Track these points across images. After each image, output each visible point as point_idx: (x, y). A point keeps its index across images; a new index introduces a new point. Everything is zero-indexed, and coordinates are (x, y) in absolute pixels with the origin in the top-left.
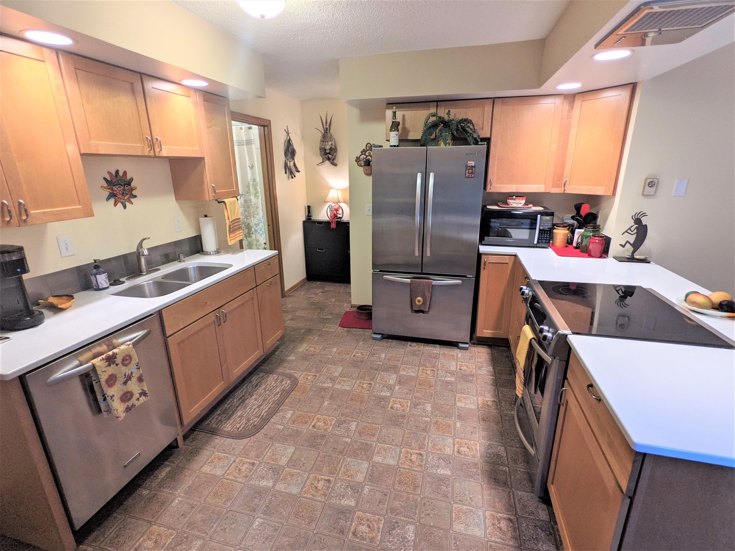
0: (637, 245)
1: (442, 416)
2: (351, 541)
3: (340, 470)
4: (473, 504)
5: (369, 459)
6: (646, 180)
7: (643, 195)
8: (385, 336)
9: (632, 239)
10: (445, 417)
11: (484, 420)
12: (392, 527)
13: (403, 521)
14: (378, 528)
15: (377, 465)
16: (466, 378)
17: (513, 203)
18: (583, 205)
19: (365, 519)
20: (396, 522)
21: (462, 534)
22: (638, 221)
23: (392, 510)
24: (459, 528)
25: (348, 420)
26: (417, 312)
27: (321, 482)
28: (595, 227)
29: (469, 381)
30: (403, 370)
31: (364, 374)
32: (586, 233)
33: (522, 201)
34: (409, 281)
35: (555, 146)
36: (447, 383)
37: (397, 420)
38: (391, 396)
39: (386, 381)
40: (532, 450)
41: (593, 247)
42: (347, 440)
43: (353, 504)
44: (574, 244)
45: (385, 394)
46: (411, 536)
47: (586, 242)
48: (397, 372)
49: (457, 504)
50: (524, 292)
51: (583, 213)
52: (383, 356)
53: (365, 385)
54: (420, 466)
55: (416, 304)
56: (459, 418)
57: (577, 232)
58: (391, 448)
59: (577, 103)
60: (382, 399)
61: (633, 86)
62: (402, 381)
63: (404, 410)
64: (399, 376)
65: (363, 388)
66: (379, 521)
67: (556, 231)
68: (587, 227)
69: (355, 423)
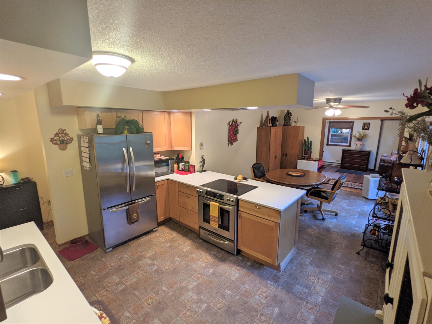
0: (203, 166)
1: (186, 258)
2: (222, 311)
3: (186, 303)
4: (227, 270)
5: (188, 290)
6: (200, 144)
7: (200, 149)
8: (113, 247)
9: (202, 164)
10: (187, 257)
11: (198, 249)
12: (223, 296)
13: (223, 292)
14: (221, 300)
15: (193, 289)
16: (173, 240)
17: (157, 156)
18: (180, 154)
19: (215, 303)
20: (222, 294)
21: (236, 279)
22: (203, 158)
23: (217, 293)
24: (233, 278)
25: (158, 289)
26: (133, 223)
27: (187, 313)
28: (188, 162)
29: (175, 241)
30: (146, 255)
31: (131, 269)
32: (186, 165)
33: (160, 156)
34: (127, 207)
35: (167, 132)
36: (170, 247)
37: (175, 272)
38: (158, 266)
39: (146, 264)
40: (227, 242)
41: (191, 169)
42: (171, 294)
43: (206, 305)
44: (180, 169)
45: (155, 268)
46: (229, 292)
47: (187, 168)
48: (145, 257)
49: (225, 274)
50: (199, 191)
51: (180, 157)
52: (126, 256)
53: (141, 272)
54: (204, 276)
55: (134, 218)
56: (191, 254)
57: (181, 164)
58: (188, 281)
59: (172, 115)
60: (157, 271)
61: (191, 113)
62: (153, 258)
63: (172, 267)
64: (149, 258)
65: (142, 274)
66: (219, 299)
67: (174, 166)
68: (185, 162)
69: (163, 287)
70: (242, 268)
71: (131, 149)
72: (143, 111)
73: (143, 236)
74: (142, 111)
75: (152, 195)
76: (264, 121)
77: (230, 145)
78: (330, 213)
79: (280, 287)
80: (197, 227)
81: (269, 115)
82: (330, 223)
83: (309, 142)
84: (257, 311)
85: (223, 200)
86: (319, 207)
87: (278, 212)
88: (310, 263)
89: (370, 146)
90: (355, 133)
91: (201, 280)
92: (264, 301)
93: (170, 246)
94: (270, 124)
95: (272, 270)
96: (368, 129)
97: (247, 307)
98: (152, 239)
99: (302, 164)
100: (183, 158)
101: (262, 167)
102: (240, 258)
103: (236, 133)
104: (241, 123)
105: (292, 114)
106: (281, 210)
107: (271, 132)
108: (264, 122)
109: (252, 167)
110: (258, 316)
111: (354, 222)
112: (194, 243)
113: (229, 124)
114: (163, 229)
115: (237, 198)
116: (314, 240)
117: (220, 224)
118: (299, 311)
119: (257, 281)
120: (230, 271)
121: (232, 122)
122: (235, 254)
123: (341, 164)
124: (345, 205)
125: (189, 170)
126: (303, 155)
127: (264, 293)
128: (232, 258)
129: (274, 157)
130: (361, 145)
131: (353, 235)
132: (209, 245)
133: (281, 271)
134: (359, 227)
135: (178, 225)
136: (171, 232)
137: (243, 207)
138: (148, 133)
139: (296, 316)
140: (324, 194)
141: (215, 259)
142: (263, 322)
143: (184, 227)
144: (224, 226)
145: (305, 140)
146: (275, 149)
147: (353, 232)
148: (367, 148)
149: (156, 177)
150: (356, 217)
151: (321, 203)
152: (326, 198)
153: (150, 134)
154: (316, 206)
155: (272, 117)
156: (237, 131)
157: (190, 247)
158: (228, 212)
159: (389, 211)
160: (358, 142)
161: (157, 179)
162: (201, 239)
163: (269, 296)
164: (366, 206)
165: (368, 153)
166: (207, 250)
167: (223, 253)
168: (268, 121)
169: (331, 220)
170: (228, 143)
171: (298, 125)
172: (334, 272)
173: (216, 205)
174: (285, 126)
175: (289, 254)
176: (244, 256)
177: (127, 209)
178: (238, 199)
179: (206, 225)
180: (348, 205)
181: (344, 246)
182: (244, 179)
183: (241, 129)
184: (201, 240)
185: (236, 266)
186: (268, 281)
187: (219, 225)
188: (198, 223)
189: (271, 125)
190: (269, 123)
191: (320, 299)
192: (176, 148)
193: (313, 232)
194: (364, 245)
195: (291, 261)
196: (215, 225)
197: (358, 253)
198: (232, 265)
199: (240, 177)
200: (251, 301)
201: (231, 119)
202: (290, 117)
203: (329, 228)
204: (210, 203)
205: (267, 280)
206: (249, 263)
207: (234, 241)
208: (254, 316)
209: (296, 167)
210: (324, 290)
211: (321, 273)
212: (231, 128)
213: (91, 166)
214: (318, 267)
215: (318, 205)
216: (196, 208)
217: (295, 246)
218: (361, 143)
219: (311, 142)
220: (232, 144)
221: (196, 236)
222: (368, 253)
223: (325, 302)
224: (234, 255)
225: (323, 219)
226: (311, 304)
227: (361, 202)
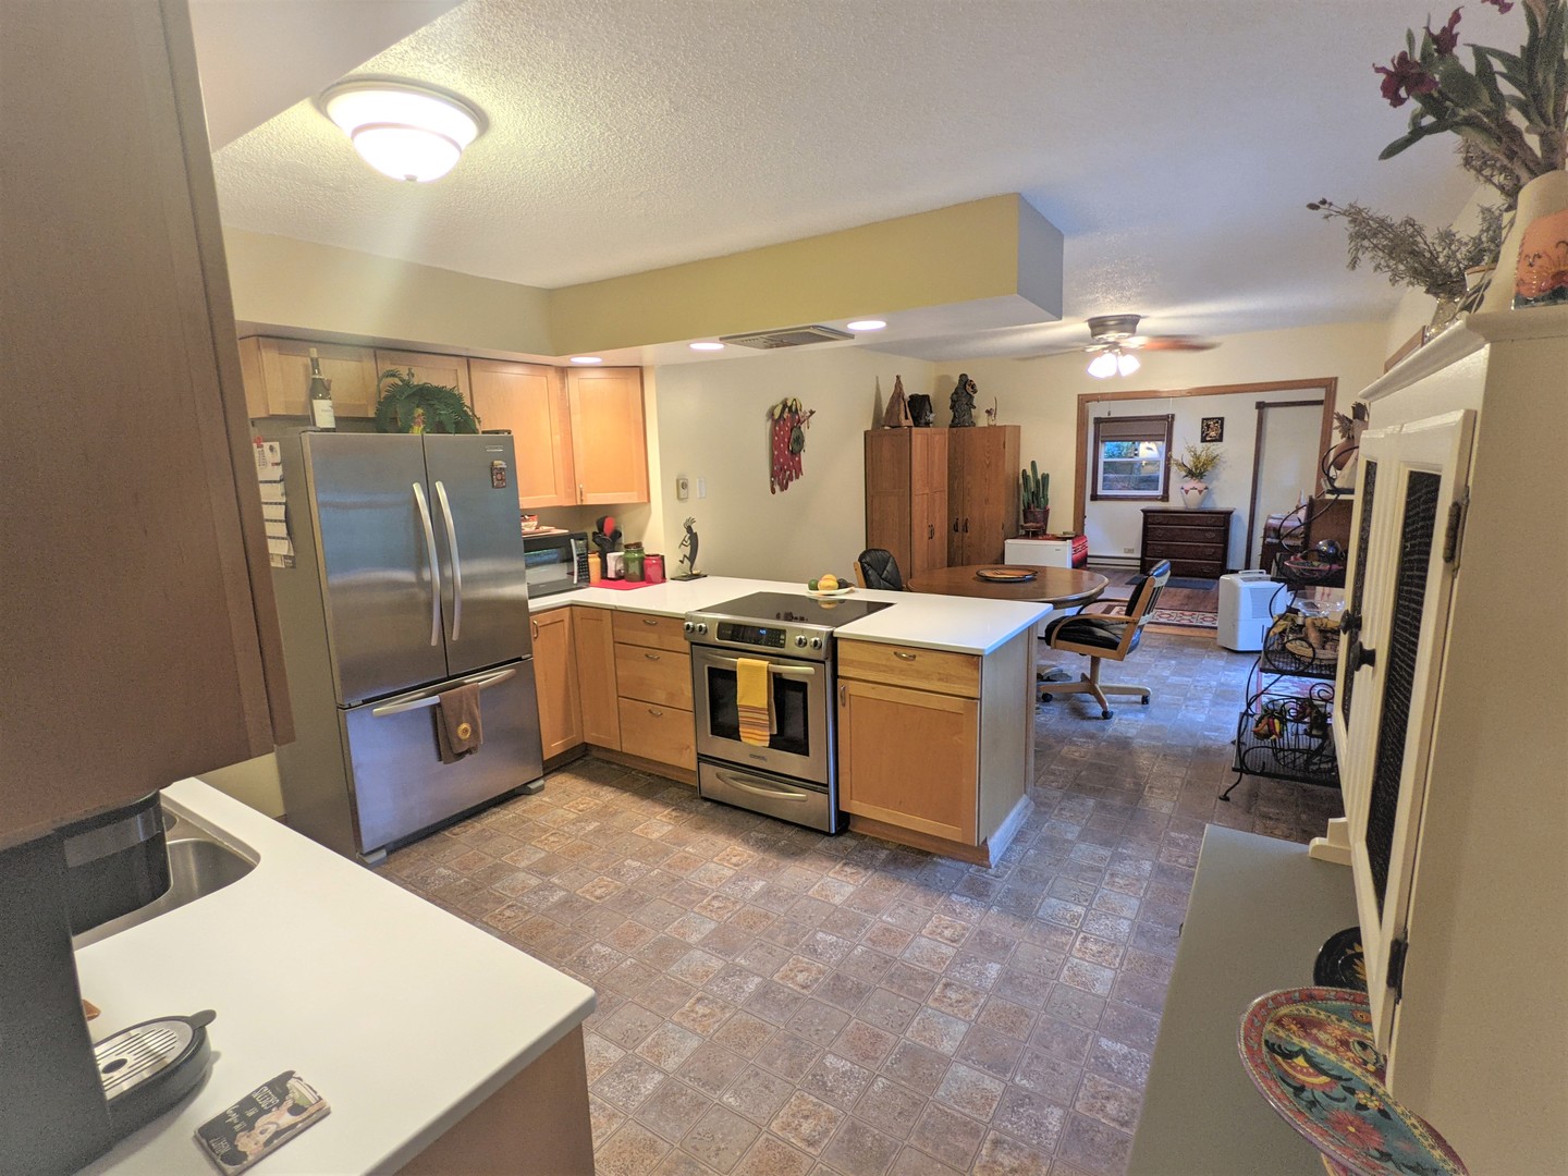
0: (692, 558)
1: (663, 858)
2: (814, 992)
3: (687, 982)
4: (814, 880)
5: (687, 947)
6: (678, 481)
7: (678, 498)
8: (391, 847)
9: (687, 551)
10: (667, 855)
11: (700, 829)
12: (813, 951)
13: (809, 939)
14: (808, 963)
15: (705, 941)
16: (604, 813)
17: (527, 525)
18: (606, 519)
19: (789, 973)
20: (808, 946)
21: (847, 900)
22: (689, 529)
23: (789, 945)
24: (838, 900)
25: (583, 951)
26: (460, 755)
27: (697, 1009)
28: (638, 545)
29: (616, 813)
30: (515, 861)
31: (472, 907)
32: (629, 556)
33: (536, 523)
34: (435, 699)
35: (557, 438)
36: (597, 831)
37: (630, 900)
38: (567, 891)
39: (524, 888)
40: (800, 795)
41: (651, 572)
42: (628, 963)
43: (757, 980)
44: (611, 574)
45: (558, 896)
46: (831, 939)
47: (634, 569)
48: (515, 870)
49: (808, 891)
50: (694, 629)
51: (608, 530)
52: (444, 871)
53: (508, 913)
54: (734, 903)
55: (460, 739)
56: (680, 845)
57: (611, 557)
58: (684, 921)
59: (573, 381)
60: (565, 904)
61: (639, 371)
62: (545, 869)
63: (617, 888)
64: (529, 870)
65: (515, 917)
66: (798, 960)
67: (590, 560)
68: (627, 546)
69: (597, 946)
70: (862, 871)
71: (440, 487)
72: (471, 360)
73: (495, 810)
74: (469, 360)
75: (520, 659)
76: (885, 411)
77: (777, 488)
78: (1124, 698)
79: (995, 909)
80: (688, 761)
81: (901, 389)
82: (1127, 723)
83: (1039, 477)
84: (930, 979)
85: (782, 646)
86: (1089, 683)
87: (975, 659)
88: (1079, 836)
89: (1230, 495)
90: (1180, 452)
91: (729, 914)
92: (949, 951)
93: (599, 831)
94: (907, 418)
95: (962, 865)
96: (1220, 438)
97: (898, 973)
98: (530, 816)
99: (1020, 552)
100: (617, 534)
101: (890, 564)
102: (851, 843)
103: (796, 448)
104: (812, 413)
105: (978, 387)
106: (983, 650)
107: (913, 444)
108: (887, 413)
109: (860, 560)
110: (937, 990)
111: (1201, 718)
112: (686, 815)
113: (773, 415)
114: (561, 783)
115: (832, 633)
116: (1083, 773)
117: (775, 733)
118: (1064, 964)
119: (919, 899)
120: (822, 882)
121: (780, 407)
122: (833, 831)
123: (1142, 559)
124: (1167, 673)
125: (646, 571)
126: (1022, 522)
127: (947, 928)
128: (823, 844)
129: (926, 535)
130: (1200, 492)
131: (1205, 755)
132: (739, 814)
133: (993, 866)
134: (1218, 729)
135: (616, 767)
136: (594, 788)
137: (851, 663)
138: (497, 432)
139: (1058, 978)
140: (1101, 633)
141: (765, 851)
142: (955, 1004)
143: (640, 772)
144: (789, 739)
145: (1024, 471)
146: (928, 508)
147: (1201, 744)
148: (1221, 503)
149: (530, 598)
150: (1207, 702)
151: (1095, 661)
152: (1111, 644)
153: (505, 439)
154: (1077, 679)
155: (910, 397)
156: (800, 441)
157: (670, 827)
158: (801, 687)
159: (1310, 645)
160: (1191, 483)
161: (534, 605)
162: (707, 800)
163: (963, 935)
164: (1235, 670)
165: (1225, 517)
166: (733, 831)
167: (789, 832)
168: (899, 410)
169: (1130, 716)
170: (772, 483)
171: (999, 423)
172: (1159, 852)
173: (761, 668)
174: (954, 430)
175: (1013, 814)
176: (863, 835)
177: (434, 708)
178: (835, 635)
179: (722, 747)
180: (1174, 673)
181: (1178, 781)
182: (842, 584)
183: (812, 434)
184: (709, 804)
185: (840, 865)
186: (954, 897)
187: (771, 735)
188: (693, 748)
189: (910, 422)
190: (902, 416)
191: (1124, 926)
192: (592, 499)
193: (1077, 754)
194: (1242, 768)
195: (1019, 837)
196: (758, 737)
197: (1225, 798)
198: (825, 864)
199: (828, 581)
200: (907, 955)
201: (776, 400)
202: (971, 397)
203: (1126, 738)
204: (735, 664)
205: (950, 894)
206: (883, 855)
207: (827, 786)
208: (924, 992)
209: (1000, 559)
210: (1135, 902)
211: (1122, 858)
212: (780, 430)
213: (295, 551)
214: (1106, 843)
215: (1083, 675)
216: (683, 694)
217: (1029, 790)
218: (1200, 486)
219: (1046, 477)
220: (784, 487)
221: (686, 793)
222: (1253, 795)
223: (1140, 932)
224: (828, 834)
225: (1106, 715)
226: (1096, 942)
227: (1220, 662)
